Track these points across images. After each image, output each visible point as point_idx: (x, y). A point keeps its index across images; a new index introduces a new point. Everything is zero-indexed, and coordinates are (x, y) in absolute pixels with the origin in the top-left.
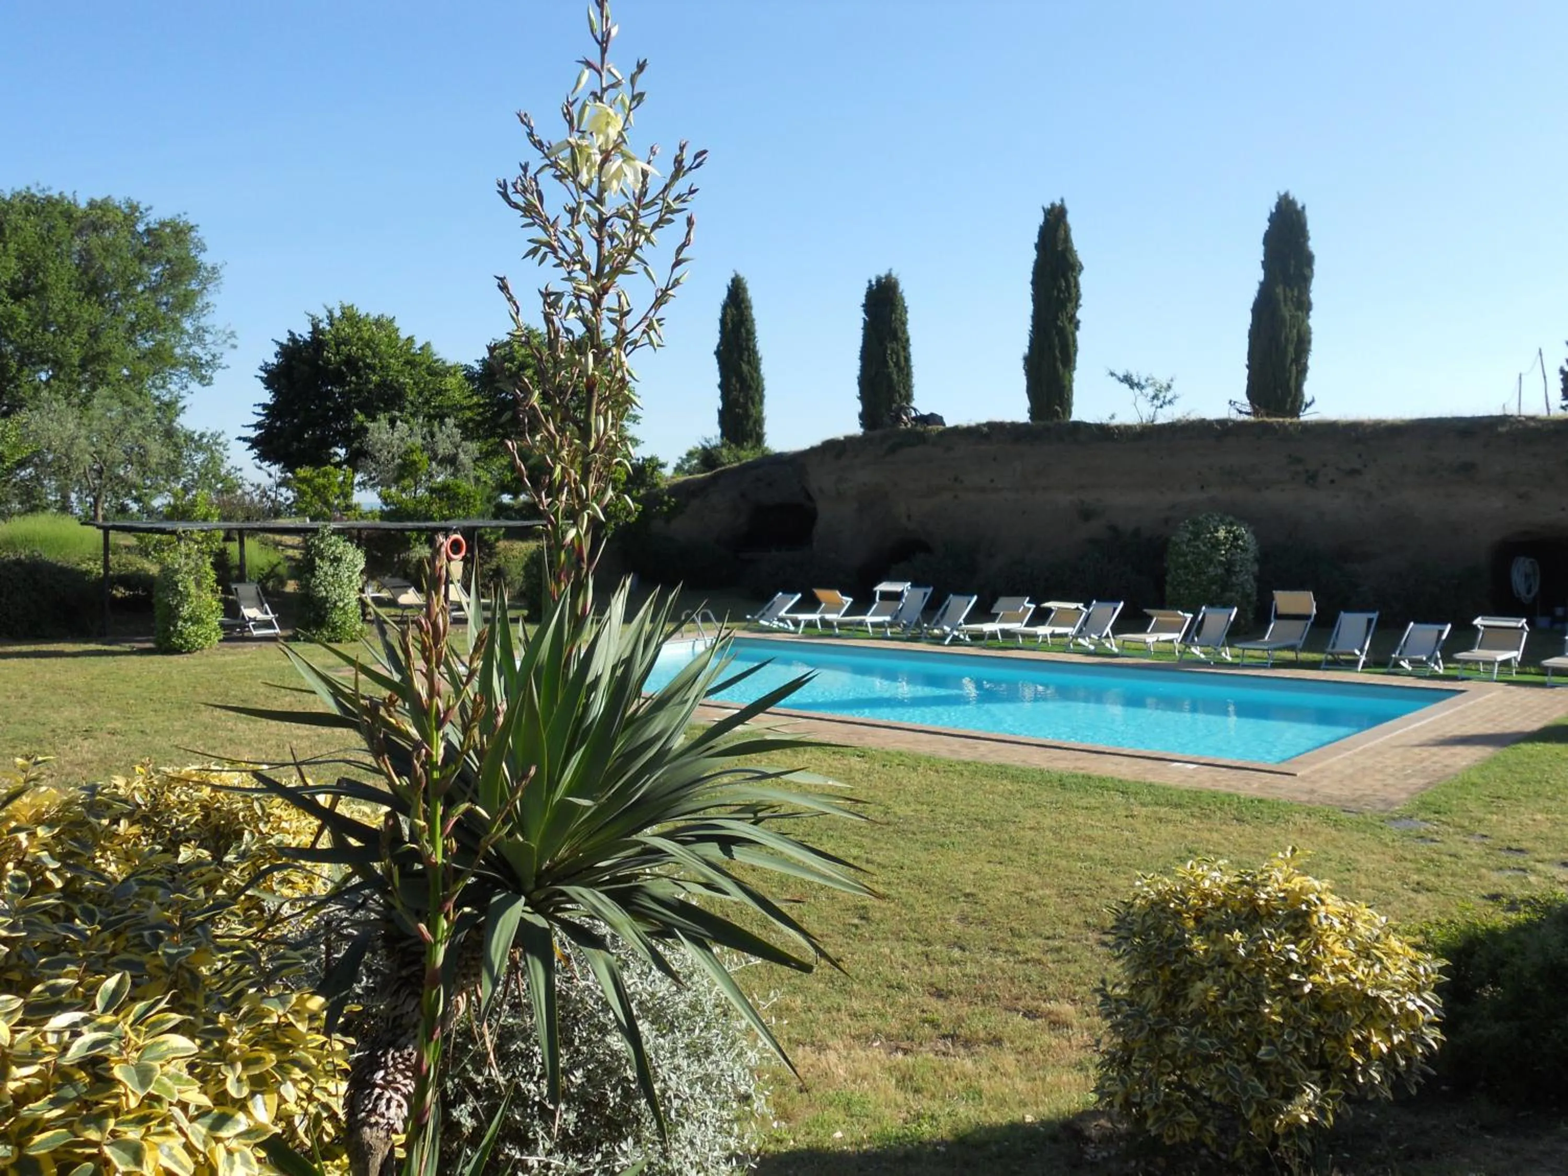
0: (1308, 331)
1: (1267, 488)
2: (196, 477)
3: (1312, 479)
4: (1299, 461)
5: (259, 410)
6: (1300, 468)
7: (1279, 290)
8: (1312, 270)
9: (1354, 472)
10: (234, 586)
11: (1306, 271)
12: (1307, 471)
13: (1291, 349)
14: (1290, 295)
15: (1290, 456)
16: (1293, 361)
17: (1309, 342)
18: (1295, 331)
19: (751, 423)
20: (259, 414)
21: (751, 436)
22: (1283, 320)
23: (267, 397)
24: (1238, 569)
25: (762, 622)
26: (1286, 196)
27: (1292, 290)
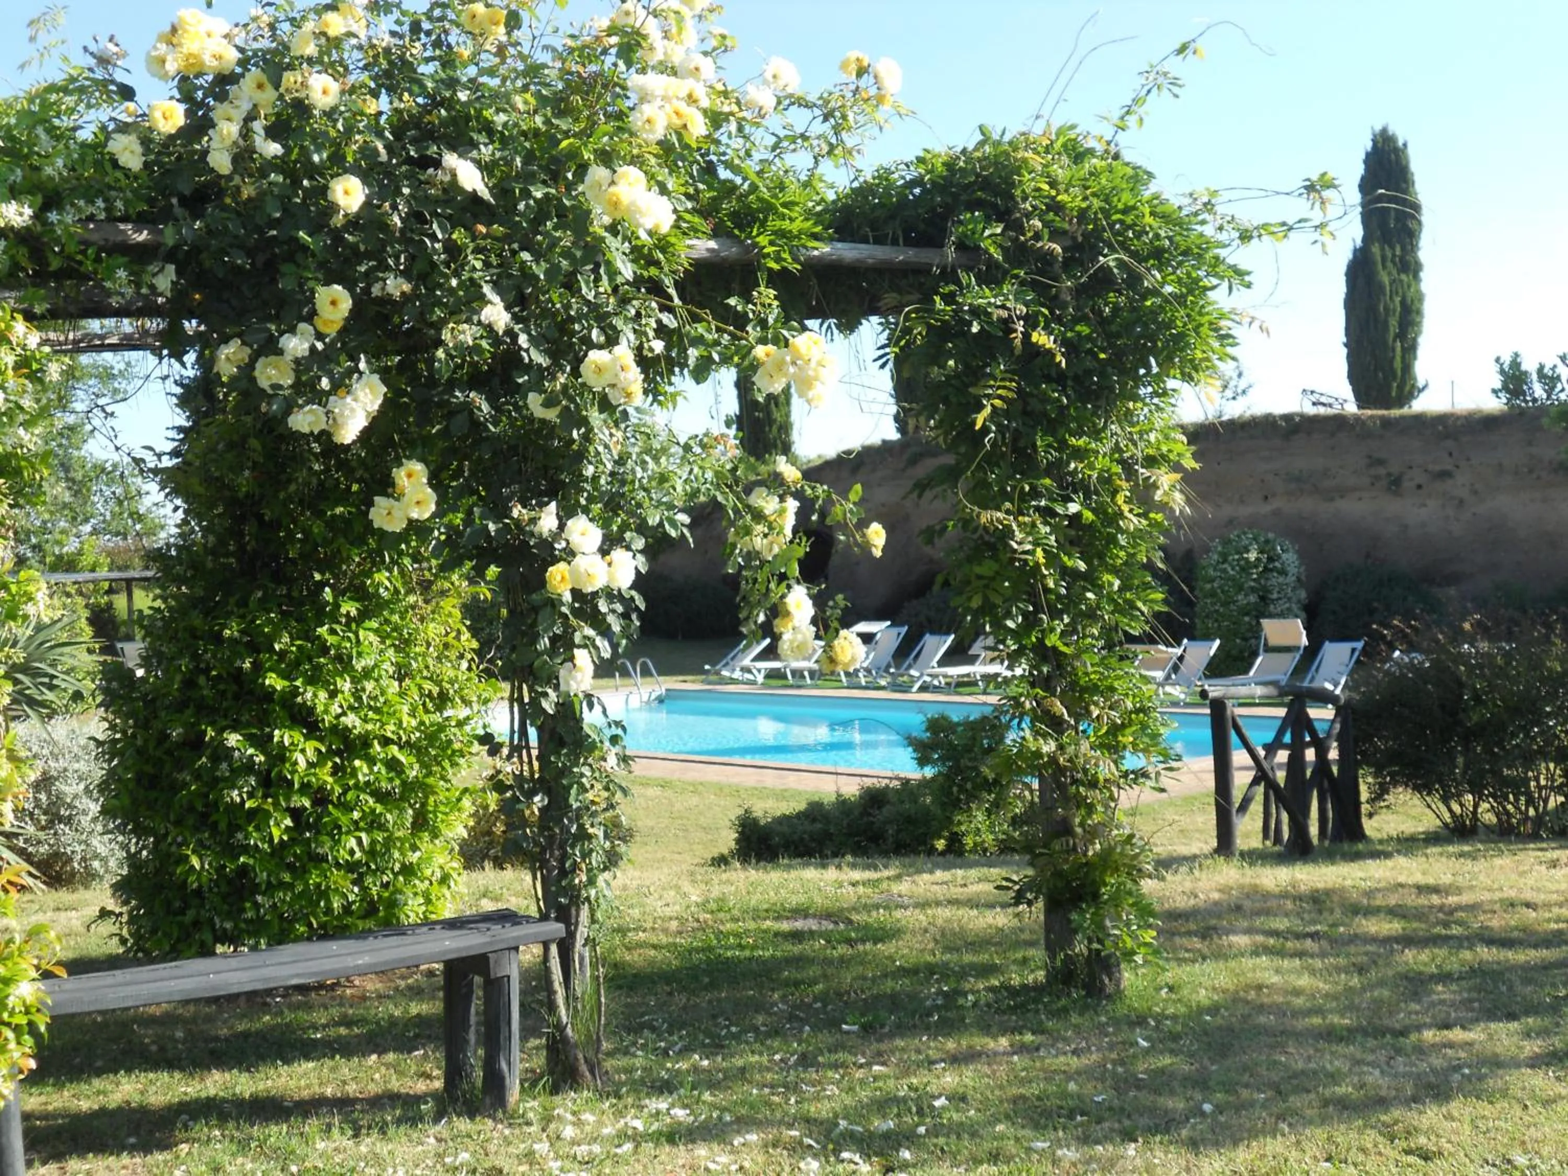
0: (1420, 298)
1: (1342, 497)
2: (108, 517)
3: (1395, 484)
4: (1381, 462)
5: (173, 434)
6: (1382, 471)
7: (1376, 249)
8: (1420, 223)
9: (1444, 475)
10: (119, 645)
11: (1411, 224)
12: (1389, 475)
13: (1393, 323)
14: (1389, 254)
15: (1370, 457)
16: (1397, 336)
17: (1419, 312)
18: (1398, 300)
19: (775, 429)
20: (173, 440)
21: (775, 447)
22: (1381, 287)
23: (182, 420)
24: (1275, 596)
25: (725, 673)
26: (1384, 131)
27: (1393, 248)
